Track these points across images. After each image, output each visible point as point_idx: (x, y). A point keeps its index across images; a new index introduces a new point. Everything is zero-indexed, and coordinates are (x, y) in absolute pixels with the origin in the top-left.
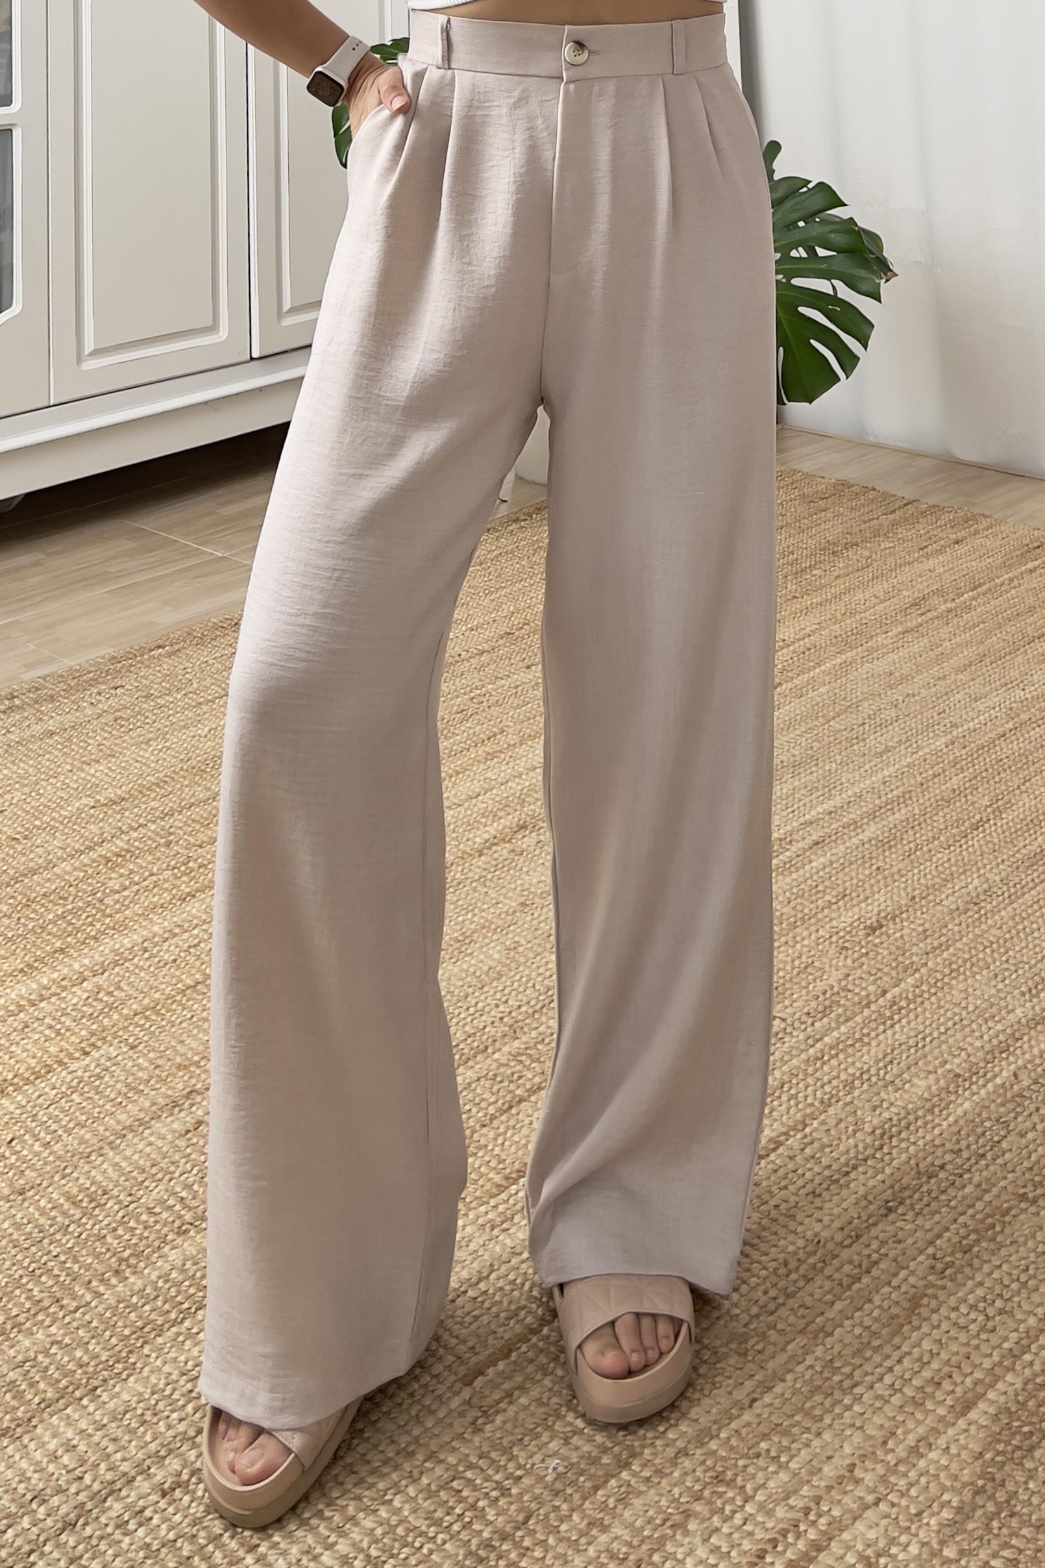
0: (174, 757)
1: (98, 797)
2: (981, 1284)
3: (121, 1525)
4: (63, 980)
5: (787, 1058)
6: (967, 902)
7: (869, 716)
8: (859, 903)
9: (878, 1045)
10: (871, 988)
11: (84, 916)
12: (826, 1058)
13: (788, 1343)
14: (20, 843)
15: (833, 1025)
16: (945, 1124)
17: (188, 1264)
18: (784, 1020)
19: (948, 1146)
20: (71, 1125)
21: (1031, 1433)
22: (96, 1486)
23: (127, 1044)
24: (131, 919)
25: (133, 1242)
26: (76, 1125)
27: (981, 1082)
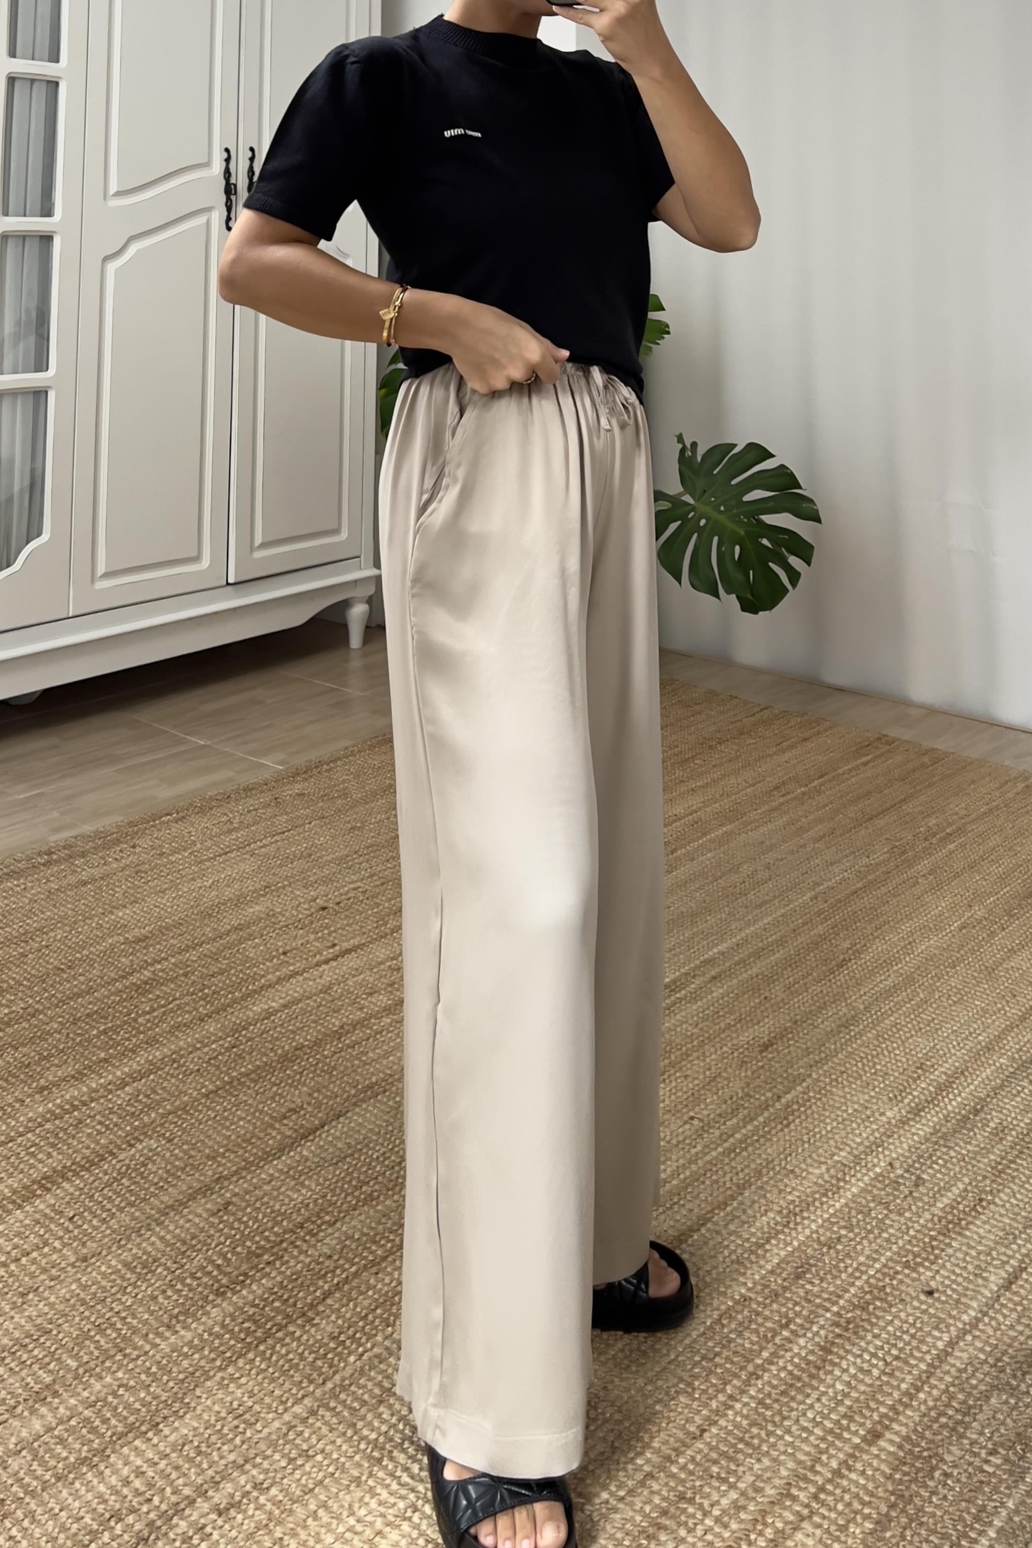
0: (185, 903)
1: (126, 936)
2: (878, 1336)
4: (109, 1084)
7: (749, 875)
8: (753, 1025)
10: (769, 1095)
11: (122, 1033)
12: (737, 1151)
13: (726, 1384)
14: (65, 972)
15: (741, 1124)
16: (837, 1205)
20: (123, 1205)
21: (930, 1458)
23: (165, 1138)
24: (161, 1036)
25: (181, 1301)
26: (128, 1204)
27: (864, 1171)
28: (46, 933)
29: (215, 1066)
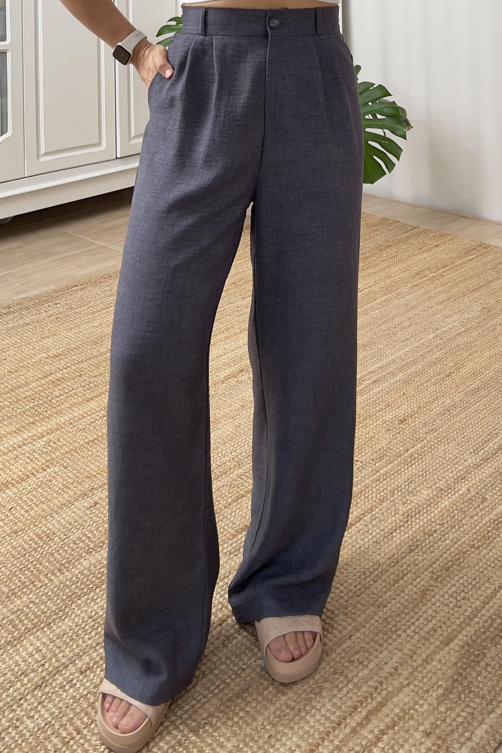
0: (83, 336)
1: (49, 354)
2: (454, 585)
3: (62, 687)
5: (363, 479)
6: (445, 410)
7: (398, 324)
8: (396, 409)
9: (405, 475)
10: (401, 448)
11: (43, 408)
12: (381, 480)
13: (366, 610)
14: (13, 374)
15: (384, 465)
16: (436, 512)
17: (92, 567)
18: (362, 462)
19: (438, 522)
20: (38, 503)
21: (479, 655)
22: (51, 669)
23: (63, 466)
24: (64, 410)
25: (67, 556)
26: (40, 503)
27: (453, 493)
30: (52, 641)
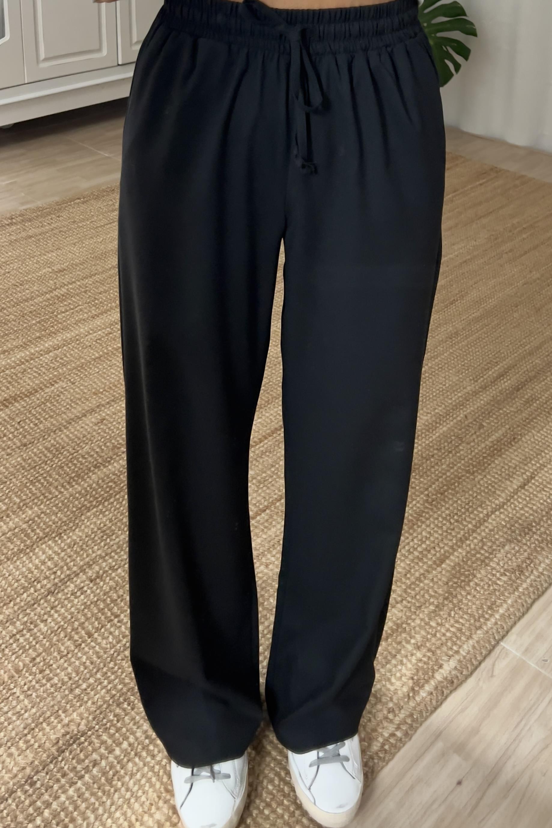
3: (74, 594)
4: (41, 351)
11: (49, 323)
14: (18, 287)
19: (435, 447)
20: (47, 417)
22: (62, 576)
23: (71, 382)
24: (70, 325)
25: (76, 469)
26: (49, 417)
27: (451, 419)
28: (8, 265)
29: (99, 343)
30: (63, 550)
